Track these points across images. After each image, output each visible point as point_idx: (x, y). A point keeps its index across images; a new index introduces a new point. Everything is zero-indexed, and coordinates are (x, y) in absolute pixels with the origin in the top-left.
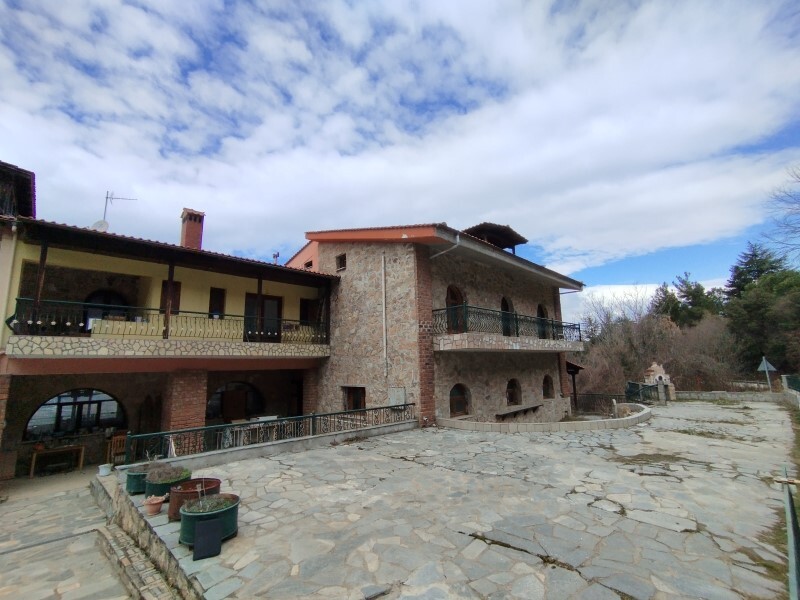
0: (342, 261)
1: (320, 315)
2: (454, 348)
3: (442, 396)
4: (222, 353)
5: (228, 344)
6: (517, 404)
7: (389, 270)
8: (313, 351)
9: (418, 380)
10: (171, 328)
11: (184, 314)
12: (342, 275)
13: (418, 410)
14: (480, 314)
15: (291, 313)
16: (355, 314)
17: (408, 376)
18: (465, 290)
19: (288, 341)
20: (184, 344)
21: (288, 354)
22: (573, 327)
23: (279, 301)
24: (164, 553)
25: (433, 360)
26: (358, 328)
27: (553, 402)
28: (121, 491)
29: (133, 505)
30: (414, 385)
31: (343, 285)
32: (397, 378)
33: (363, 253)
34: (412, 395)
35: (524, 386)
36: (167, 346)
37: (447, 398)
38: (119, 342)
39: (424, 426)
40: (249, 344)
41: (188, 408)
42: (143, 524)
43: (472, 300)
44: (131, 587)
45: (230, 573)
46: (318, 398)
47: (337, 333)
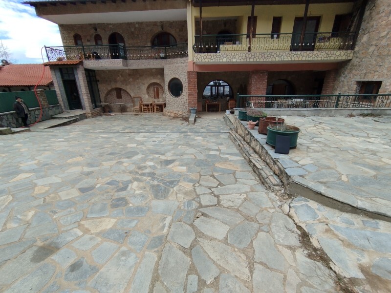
1: (350, 26)
5: (281, 53)
8: (340, 56)
10: (252, 45)
11: (259, 36)
15: (326, 28)
19: (321, 49)
20: (258, 54)
21: (319, 59)
23: (318, 20)
24: (258, 146)
28: (236, 119)
29: (242, 124)
36: (250, 56)
38: (230, 54)
40: (294, 52)
41: (259, 88)
42: (247, 132)
44: (245, 155)
45: (297, 165)
47: (365, 39)
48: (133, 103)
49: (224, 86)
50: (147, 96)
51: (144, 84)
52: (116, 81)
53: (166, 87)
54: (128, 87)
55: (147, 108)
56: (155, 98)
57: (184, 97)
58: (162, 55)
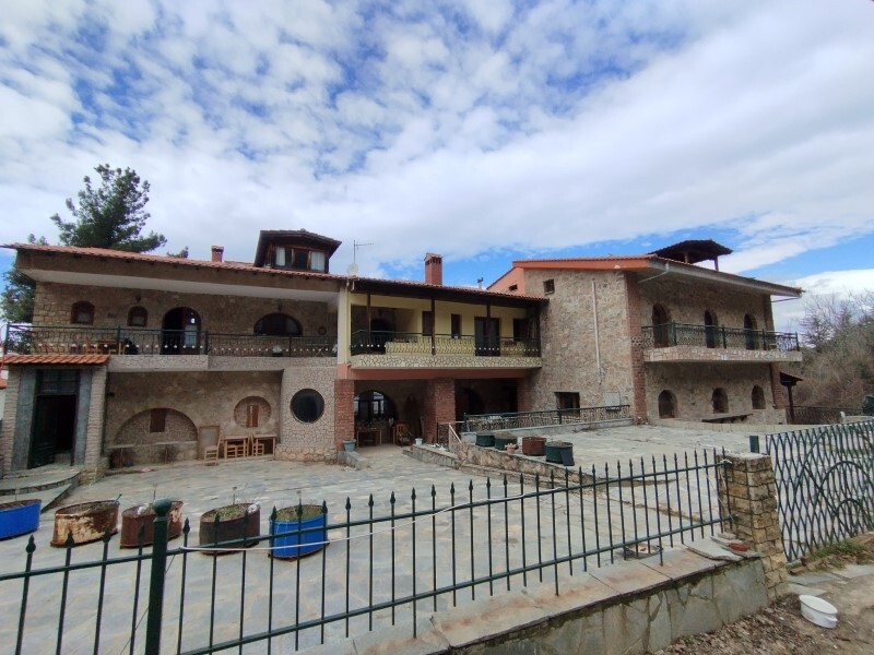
0: (550, 286)
2: (665, 359)
3: (653, 400)
4: (468, 365)
6: (722, 412)
7: (600, 294)
8: (529, 362)
9: (632, 386)
10: (437, 347)
11: (439, 337)
12: (551, 298)
13: (633, 410)
14: (686, 329)
15: (507, 332)
16: (566, 332)
17: (622, 382)
18: (669, 307)
19: (507, 354)
20: (445, 358)
22: (788, 336)
23: (497, 322)
25: (644, 369)
26: (570, 343)
27: (764, 413)
28: (470, 446)
29: (490, 451)
30: (628, 390)
31: (552, 306)
32: (611, 384)
33: (572, 278)
34: (627, 398)
35: (730, 395)
36: (436, 360)
37: (656, 402)
39: (639, 424)
41: (444, 406)
43: (676, 316)
46: (532, 402)
47: (548, 347)
48: (196, 439)
49: (379, 401)
50: (233, 424)
51: (229, 400)
52: (161, 395)
53: (286, 406)
54: (190, 406)
55: (237, 448)
56: (248, 426)
57: (326, 422)
58: (277, 349)
